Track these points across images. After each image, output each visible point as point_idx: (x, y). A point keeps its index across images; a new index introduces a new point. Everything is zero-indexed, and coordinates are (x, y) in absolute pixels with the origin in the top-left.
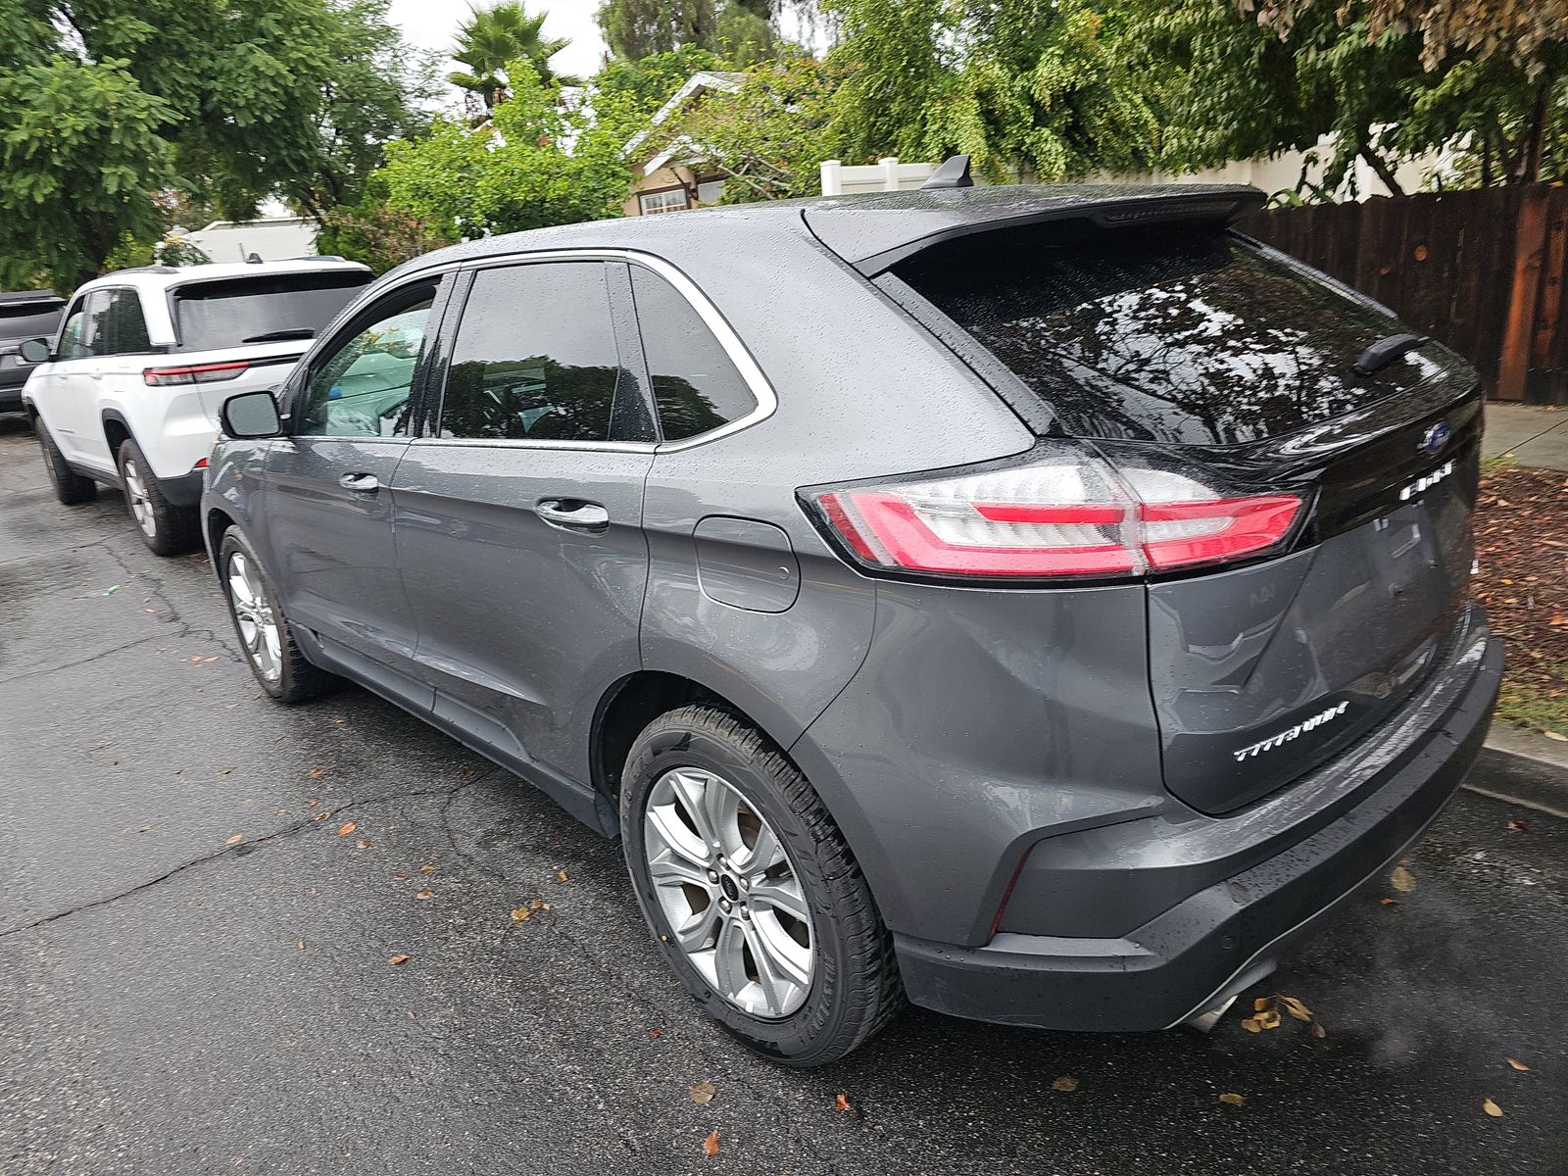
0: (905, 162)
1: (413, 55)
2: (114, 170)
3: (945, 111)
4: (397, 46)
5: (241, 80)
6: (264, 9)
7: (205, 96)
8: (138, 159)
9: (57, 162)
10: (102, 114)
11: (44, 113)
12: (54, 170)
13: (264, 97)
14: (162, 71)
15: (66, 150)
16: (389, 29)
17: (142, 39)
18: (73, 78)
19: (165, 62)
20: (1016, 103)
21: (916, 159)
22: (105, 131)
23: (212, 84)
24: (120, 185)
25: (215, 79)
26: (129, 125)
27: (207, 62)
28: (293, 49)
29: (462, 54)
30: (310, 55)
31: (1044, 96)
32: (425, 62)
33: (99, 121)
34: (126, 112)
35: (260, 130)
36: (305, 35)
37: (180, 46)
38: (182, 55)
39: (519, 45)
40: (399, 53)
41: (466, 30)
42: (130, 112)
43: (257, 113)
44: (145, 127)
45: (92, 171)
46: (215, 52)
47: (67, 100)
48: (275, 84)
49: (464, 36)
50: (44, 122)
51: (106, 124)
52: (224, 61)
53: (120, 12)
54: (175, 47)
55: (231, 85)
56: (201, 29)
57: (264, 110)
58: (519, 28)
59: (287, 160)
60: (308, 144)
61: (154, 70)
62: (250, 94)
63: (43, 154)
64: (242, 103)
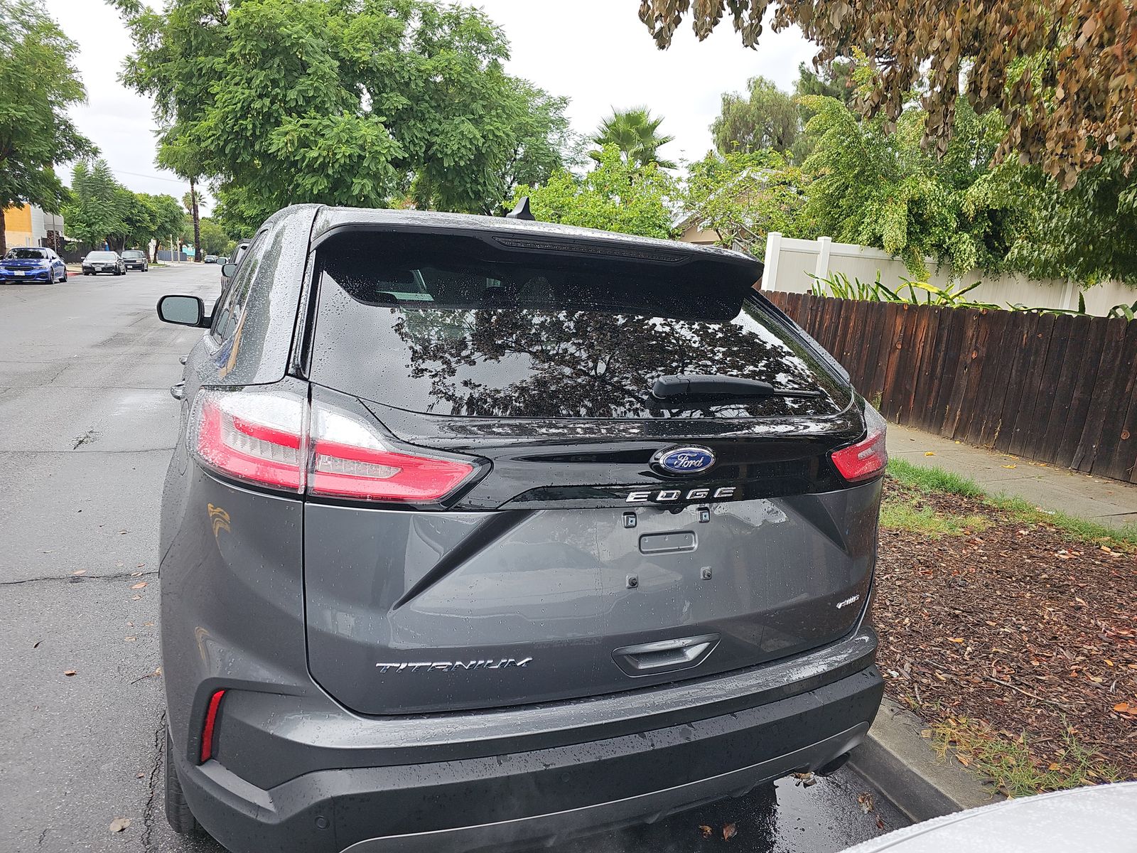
0: (844, 242)
1: (573, 137)
2: (360, 181)
3: (879, 210)
4: (565, 130)
5: (452, 139)
6: (478, 97)
7: (430, 145)
8: (376, 177)
9: (330, 172)
10: (362, 148)
11: (330, 143)
12: (328, 176)
13: (463, 150)
14: (409, 127)
15: (337, 166)
16: (563, 120)
17: (400, 107)
18: (351, 125)
19: (412, 122)
20: (944, 211)
21: (852, 241)
22: (361, 158)
23: (435, 139)
24: (361, 190)
25: (438, 136)
26: (375, 156)
27: (435, 125)
28: (488, 123)
29: (600, 139)
30: (497, 129)
31: (969, 209)
32: (579, 142)
33: (360, 152)
34: (375, 148)
35: (457, 169)
36: (498, 116)
37: (423, 114)
38: (423, 120)
39: (638, 138)
40: (565, 135)
41: (606, 125)
42: (378, 148)
43: (457, 159)
44: (384, 159)
45: (349, 180)
46: (442, 120)
47: (345, 136)
48: (471, 143)
49: (605, 128)
50: (329, 148)
51: (363, 154)
52: (446, 126)
53: (392, 90)
54: (420, 115)
55: (446, 141)
56: (439, 106)
57: (461, 158)
58: (641, 126)
59: (469, 190)
60: (485, 182)
61: (404, 126)
62: (455, 147)
63: (324, 166)
64: (449, 152)
